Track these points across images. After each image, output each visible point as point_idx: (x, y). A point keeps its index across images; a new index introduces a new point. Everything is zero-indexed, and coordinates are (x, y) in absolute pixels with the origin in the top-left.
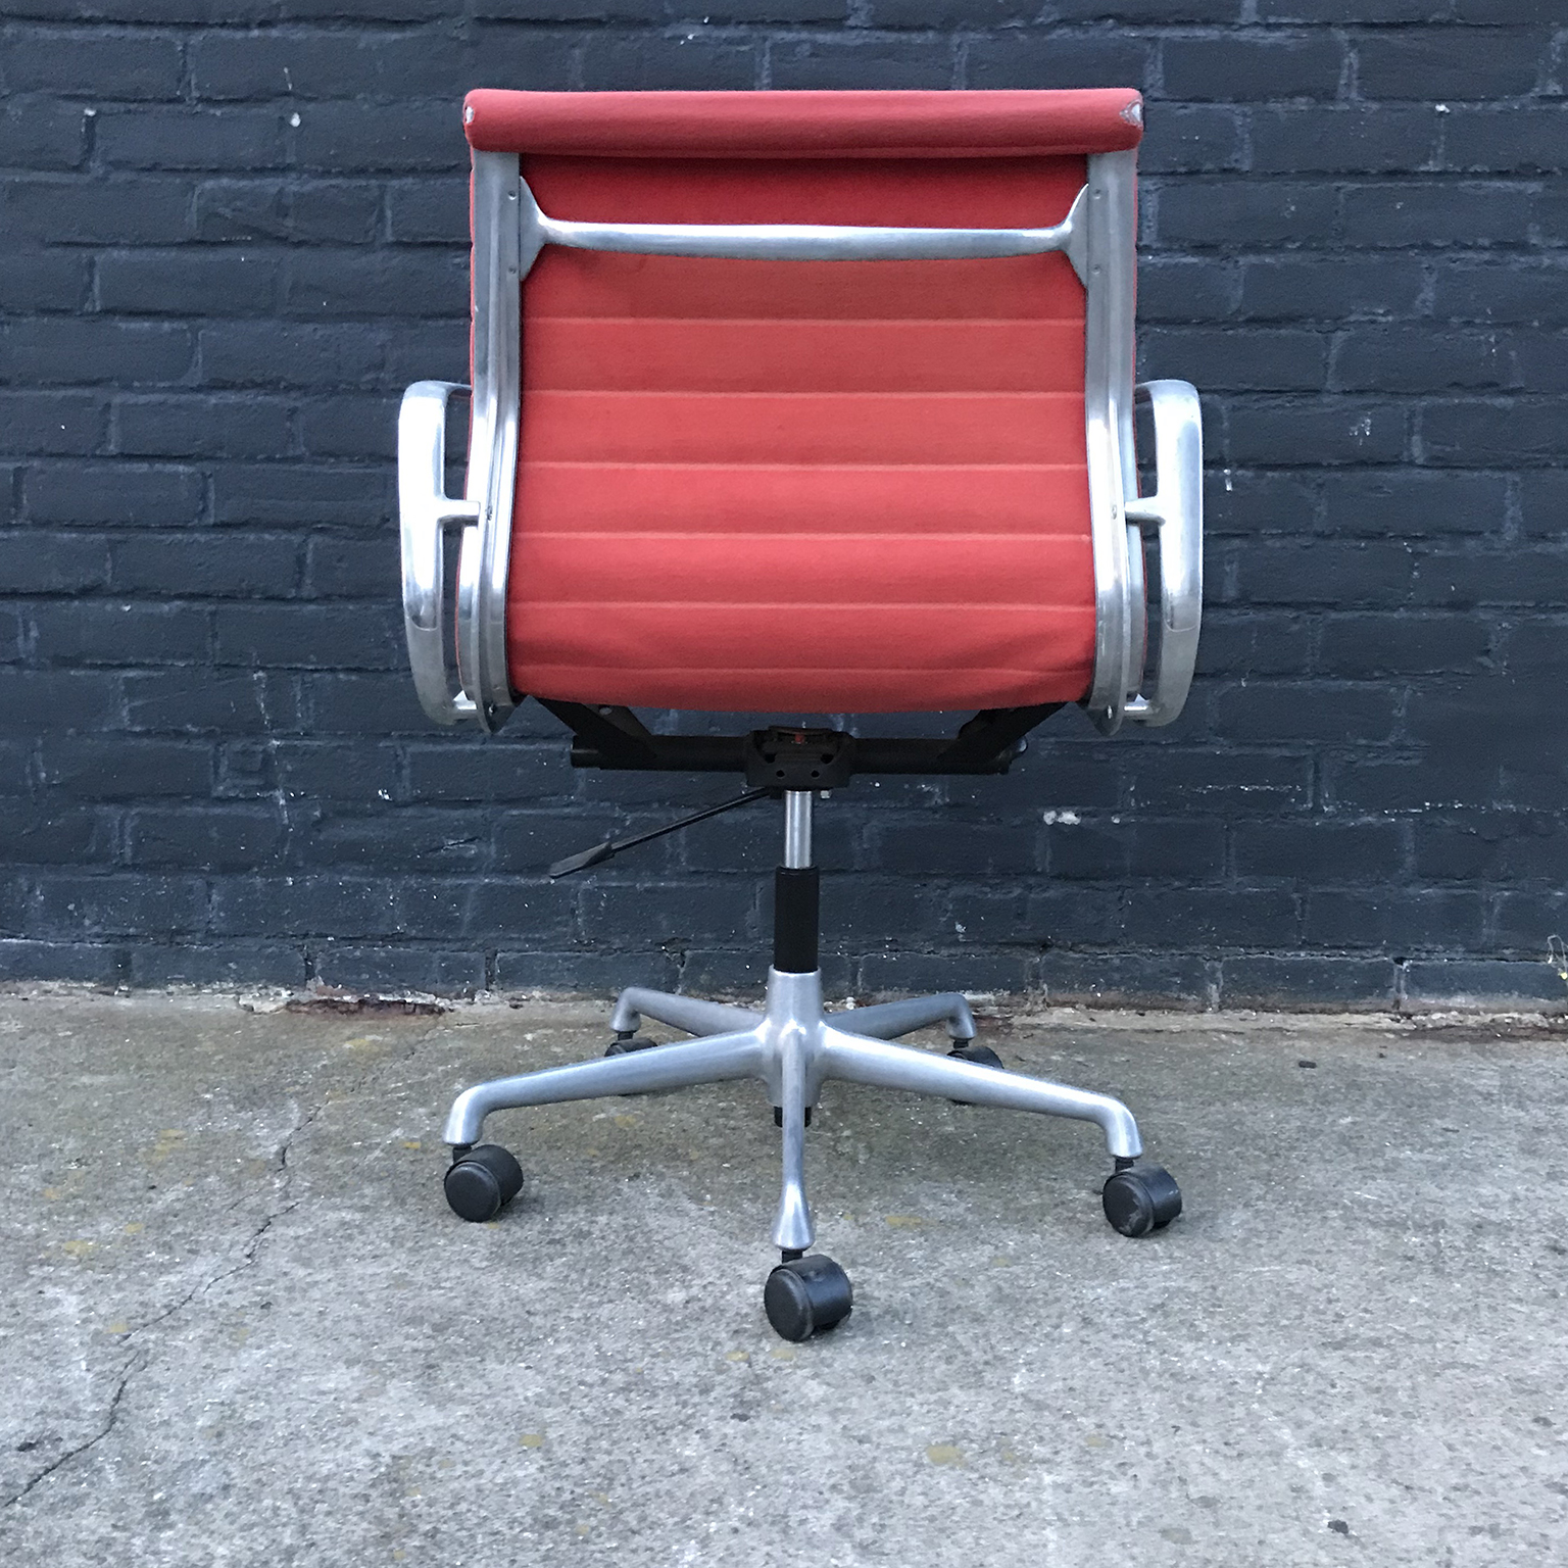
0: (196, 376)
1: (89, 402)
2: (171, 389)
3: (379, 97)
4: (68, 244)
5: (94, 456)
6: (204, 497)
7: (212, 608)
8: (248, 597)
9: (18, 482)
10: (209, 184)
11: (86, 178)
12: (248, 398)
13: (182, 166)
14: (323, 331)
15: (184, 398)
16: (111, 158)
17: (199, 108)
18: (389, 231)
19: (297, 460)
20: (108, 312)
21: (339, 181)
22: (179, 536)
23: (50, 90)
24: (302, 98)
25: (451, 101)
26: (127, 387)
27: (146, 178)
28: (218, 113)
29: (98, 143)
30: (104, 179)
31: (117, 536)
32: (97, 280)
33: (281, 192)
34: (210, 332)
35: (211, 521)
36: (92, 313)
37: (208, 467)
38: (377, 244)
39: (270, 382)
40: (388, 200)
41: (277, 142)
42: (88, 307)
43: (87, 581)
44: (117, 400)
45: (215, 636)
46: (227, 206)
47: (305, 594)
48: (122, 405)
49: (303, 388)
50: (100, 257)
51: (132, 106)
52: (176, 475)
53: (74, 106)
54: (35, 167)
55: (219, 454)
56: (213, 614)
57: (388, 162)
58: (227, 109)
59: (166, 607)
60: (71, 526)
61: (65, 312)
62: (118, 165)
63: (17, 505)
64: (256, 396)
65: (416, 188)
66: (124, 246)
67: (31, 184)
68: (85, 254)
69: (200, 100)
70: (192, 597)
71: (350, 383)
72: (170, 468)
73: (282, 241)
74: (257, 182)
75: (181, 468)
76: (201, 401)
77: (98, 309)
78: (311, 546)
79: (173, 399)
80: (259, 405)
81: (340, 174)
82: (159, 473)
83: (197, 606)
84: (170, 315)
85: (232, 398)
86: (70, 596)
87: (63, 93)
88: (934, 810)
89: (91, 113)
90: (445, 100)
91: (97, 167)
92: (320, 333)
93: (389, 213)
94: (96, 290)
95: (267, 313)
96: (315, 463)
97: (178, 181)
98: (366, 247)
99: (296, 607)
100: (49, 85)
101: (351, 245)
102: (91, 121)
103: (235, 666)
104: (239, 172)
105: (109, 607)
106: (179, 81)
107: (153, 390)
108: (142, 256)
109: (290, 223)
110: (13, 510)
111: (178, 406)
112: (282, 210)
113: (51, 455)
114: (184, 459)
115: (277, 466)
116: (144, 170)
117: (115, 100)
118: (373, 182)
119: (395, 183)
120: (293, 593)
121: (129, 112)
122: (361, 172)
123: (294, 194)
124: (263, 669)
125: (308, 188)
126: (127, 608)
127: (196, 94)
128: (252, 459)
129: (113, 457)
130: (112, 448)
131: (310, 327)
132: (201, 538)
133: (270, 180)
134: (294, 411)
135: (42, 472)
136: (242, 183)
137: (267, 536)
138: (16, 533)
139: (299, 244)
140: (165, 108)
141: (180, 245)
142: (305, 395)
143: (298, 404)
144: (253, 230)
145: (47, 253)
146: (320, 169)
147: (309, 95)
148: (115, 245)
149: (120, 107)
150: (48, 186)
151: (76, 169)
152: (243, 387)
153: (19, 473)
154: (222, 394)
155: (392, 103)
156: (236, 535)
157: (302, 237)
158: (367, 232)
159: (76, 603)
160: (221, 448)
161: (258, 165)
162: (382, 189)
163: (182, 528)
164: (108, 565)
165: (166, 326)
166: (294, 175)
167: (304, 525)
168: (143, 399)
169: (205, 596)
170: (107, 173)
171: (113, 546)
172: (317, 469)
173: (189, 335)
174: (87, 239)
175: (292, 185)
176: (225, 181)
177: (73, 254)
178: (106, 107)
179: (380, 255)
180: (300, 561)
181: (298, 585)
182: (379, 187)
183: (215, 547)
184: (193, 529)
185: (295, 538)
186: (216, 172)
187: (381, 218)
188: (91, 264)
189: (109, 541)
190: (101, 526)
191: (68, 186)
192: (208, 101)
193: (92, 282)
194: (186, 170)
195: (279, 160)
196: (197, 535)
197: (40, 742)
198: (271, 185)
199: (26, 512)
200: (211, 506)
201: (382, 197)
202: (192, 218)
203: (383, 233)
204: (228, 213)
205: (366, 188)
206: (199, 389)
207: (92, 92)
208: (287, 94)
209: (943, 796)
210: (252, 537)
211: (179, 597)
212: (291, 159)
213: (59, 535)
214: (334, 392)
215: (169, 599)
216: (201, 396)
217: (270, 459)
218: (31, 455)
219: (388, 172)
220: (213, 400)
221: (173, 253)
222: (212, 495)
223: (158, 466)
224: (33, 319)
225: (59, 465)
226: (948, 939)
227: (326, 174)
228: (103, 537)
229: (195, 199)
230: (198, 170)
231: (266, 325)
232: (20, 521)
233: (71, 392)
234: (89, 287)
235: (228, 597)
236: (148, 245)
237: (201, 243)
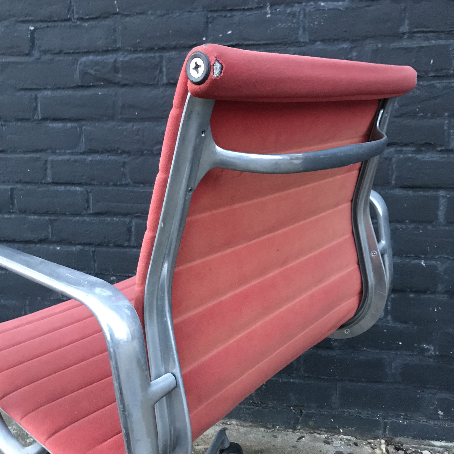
0: (82, 147)
1: (38, 159)
2: (72, 154)
3: (158, 13)
4: (26, 89)
5: (42, 183)
6: (88, 201)
7: (93, 249)
8: (108, 245)
9: (12, 195)
10: (84, 59)
11: (32, 59)
12: (105, 157)
13: (71, 51)
14: (137, 126)
15: (78, 157)
16: (41, 49)
17: (78, 23)
18: (165, 78)
19: (127, 185)
20: (44, 119)
21: (141, 55)
22: (78, 218)
23: (14, 19)
24: (124, 15)
25: (192, 12)
26: (54, 153)
27: (57, 58)
28: (86, 25)
29: (36, 42)
30: (39, 59)
31: (53, 218)
32: (39, 105)
33: (115, 61)
34: (87, 127)
35: (91, 212)
36: (38, 120)
37: (89, 188)
38: (159, 84)
39: (114, 150)
40: (164, 63)
41: (113, 37)
42: (36, 117)
43: (42, 236)
44: (50, 158)
45: (95, 261)
46: (92, 69)
47: (132, 244)
48: (52, 161)
49: (128, 153)
50: (40, 95)
51: (50, 24)
52: (76, 191)
53: (25, 26)
54: (11, 55)
55: (93, 183)
56: (94, 252)
57: (163, 44)
58: (91, 23)
59: (74, 248)
60: (34, 213)
61: (28, 120)
62: (45, 52)
63: (13, 204)
64: (108, 156)
65: (177, 56)
66: (50, 89)
67: (9, 63)
68: (34, 93)
69: (78, 19)
70: (85, 244)
71: (148, 150)
72: (73, 188)
73: (117, 84)
74: (105, 57)
75: (78, 188)
76: (85, 159)
77: (40, 118)
78: (134, 223)
79: (73, 158)
80: (110, 160)
81: (141, 51)
82: (69, 191)
83: (87, 248)
84: (70, 120)
85: (98, 157)
86: (36, 243)
87: (21, 19)
88: (430, 357)
89: (32, 28)
90: (189, 11)
91: (36, 54)
92: (135, 127)
93: (164, 69)
94: (39, 109)
95: (111, 118)
96: (134, 186)
97: (70, 58)
98: (155, 86)
99: (128, 250)
100: (14, 16)
101: (147, 85)
102: (33, 32)
103: (104, 274)
104: (96, 52)
105: (51, 247)
106: (69, 11)
107: (65, 154)
108: (58, 93)
109: (120, 76)
110: (11, 206)
111: (75, 161)
112: (116, 70)
113: (25, 182)
114: (80, 184)
115: (117, 188)
116: (55, 54)
117: (41, 21)
118: (157, 54)
119: (167, 55)
120: (126, 244)
121: (48, 27)
122: (151, 49)
123: (121, 61)
124: (115, 276)
125: (127, 59)
126: (58, 248)
127: (76, 16)
128: (107, 184)
129: (49, 184)
130: (49, 180)
131: (130, 125)
132: (87, 219)
133: (111, 55)
134: (124, 163)
135: (21, 190)
136: (99, 58)
137: (115, 219)
138: (13, 216)
139: (125, 85)
140: (63, 24)
141: (72, 88)
142: (130, 155)
143: (127, 160)
144: (103, 80)
145: (18, 94)
146: (132, 49)
147: (125, 13)
148: (46, 89)
149: (44, 25)
150: (17, 63)
151: (27, 55)
152: (102, 153)
153: (12, 190)
154: (94, 155)
155: (164, 15)
156: (102, 218)
157: (126, 82)
158: (155, 78)
159: (38, 245)
160: (94, 180)
161: (105, 49)
162: (161, 57)
163: (80, 215)
164: (50, 230)
165: (69, 125)
166: (121, 53)
167: (130, 214)
168: (60, 158)
169: (90, 244)
170: (41, 56)
171: (51, 222)
172: (136, 189)
173: (78, 129)
174: (34, 87)
175: (121, 57)
176: (91, 57)
177: (29, 94)
178: (38, 25)
179: (162, 89)
180: (129, 230)
181: (129, 240)
182: (160, 56)
183: (94, 223)
184: (83, 215)
185: (127, 220)
186: (87, 53)
187: (161, 72)
188: (36, 98)
189: (50, 220)
190: (46, 213)
191: (24, 63)
192: (82, 19)
193: (37, 106)
194: (74, 53)
195: (114, 46)
196: (85, 218)
197: (27, 302)
198: (110, 58)
199: (16, 207)
200: (91, 205)
201: (161, 62)
202: (77, 75)
203: (162, 78)
204: (92, 72)
205: (154, 58)
206: (83, 153)
207: (31, 18)
208: (117, 14)
209: (435, 350)
210: (109, 219)
211: (79, 244)
212: (119, 45)
213: (30, 217)
214: (142, 154)
215: (75, 245)
216: (85, 157)
217: (115, 185)
218: (17, 182)
219: (163, 49)
220: (90, 158)
221: (70, 92)
222: (91, 201)
223: (68, 188)
224: (14, 123)
225: (28, 187)
226: (434, 416)
227: (135, 51)
228: (47, 218)
229: (78, 66)
230: (78, 53)
231: (112, 124)
232: (14, 211)
233: (31, 155)
234: (36, 108)
235: (99, 245)
236: (59, 88)
237: (82, 86)
